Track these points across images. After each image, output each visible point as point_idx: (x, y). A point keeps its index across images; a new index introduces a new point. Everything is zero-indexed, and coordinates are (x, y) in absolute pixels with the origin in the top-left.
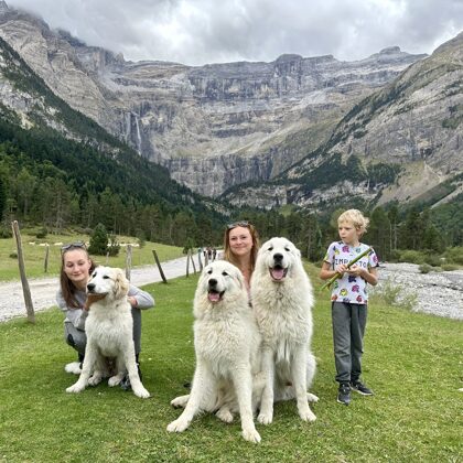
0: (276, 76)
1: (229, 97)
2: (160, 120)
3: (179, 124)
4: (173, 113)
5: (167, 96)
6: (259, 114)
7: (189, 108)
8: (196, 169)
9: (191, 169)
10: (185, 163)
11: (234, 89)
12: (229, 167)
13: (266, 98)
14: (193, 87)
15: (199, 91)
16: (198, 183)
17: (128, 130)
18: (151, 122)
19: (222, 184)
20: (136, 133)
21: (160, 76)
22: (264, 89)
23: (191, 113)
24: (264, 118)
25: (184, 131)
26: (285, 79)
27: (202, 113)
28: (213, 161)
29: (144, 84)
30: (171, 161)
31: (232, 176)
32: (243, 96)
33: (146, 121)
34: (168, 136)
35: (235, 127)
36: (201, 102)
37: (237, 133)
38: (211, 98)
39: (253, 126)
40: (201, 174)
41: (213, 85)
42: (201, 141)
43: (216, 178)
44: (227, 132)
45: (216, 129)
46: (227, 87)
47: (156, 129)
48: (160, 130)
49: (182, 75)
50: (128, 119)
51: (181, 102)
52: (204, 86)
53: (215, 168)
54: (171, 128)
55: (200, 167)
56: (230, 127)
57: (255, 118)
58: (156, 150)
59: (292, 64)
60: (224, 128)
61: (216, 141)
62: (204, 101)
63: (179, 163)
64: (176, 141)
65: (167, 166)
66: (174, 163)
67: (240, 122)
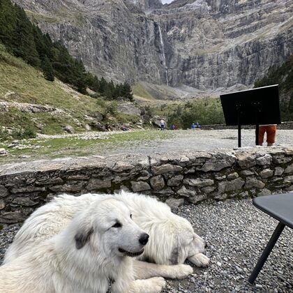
2: (182, 31)
4: (193, 25)
7: (207, 23)
8: (211, 63)
9: (206, 64)
10: (201, 59)
12: (243, 55)
14: (209, 8)
16: (213, 75)
18: (174, 33)
19: (237, 73)
25: (202, 37)
27: (216, 22)
28: (227, 53)
30: (189, 60)
31: (248, 63)
33: (170, 33)
34: (189, 44)
36: (216, 17)
37: (247, 31)
38: (224, 12)
41: (226, 2)
42: (215, 43)
43: (231, 68)
44: (238, 32)
45: (229, 32)
46: (237, 1)
47: (179, 39)
48: (182, 40)
50: (151, 27)
51: (199, 18)
52: (218, 4)
53: (230, 59)
54: (192, 37)
55: (215, 61)
58: (176, 52)
60: (236, 30)
61: (227, 41)
62: (218, 16)
63: (196, 61)
64: (195, 45)
65: (186, 65)
66: (191, 61)
67: (250, 22)
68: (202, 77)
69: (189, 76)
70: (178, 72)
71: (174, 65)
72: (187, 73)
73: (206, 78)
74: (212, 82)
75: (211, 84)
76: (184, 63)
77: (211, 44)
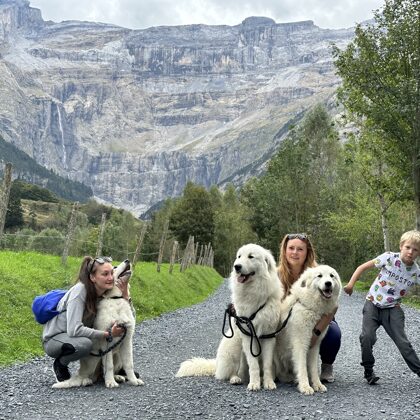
0: (240, 45)
1: (179, 72)
2: (88, 104)
3: (111, 108)
4: (104, 95)
5: (98, 73)
6: (216, 96)
7: (126, 87)
8: (130, 168)
9: (124, 169)
10: (117, 160)
11: (186, 60)
12: (171, 167)
13: (228, 73)
14: (132, 59)
15: (140, 62)
16: (133, 186)
17: (48, 122)
18: (76, 108)
19: (162, 188)
20: (57, 125)
21: (90, 44)
22: (225, 61)
23: (128, 93)
24: (222, 101)
25: (118, 117)
26: (251, 49)
27: (142, 93)
28: (152, 159)
29: (68, 56)
30: (99, 158)
31: (174, 178)
32: (198, 70)
33: (69, 107)
34: (97, 125)
35: (184, 112)
36: (142, 77)
37: (186, 120)
38: (155, 72)
39: (207, 112)
40: (137, 174)
41: (159, 55)
42: (139, 130)
43: (155, 181)
44: (173, 118)
45: (160, 115)
46: (177, 57)
47: (82, 116)
48: (87, 117)
49: (118, 44)
50: (48, 110)
51: (115, 78)
52: (147, 56)
53: (155, 168)
54: (102, 114)
55: (136, 166)
56: (178, 112)
57: (210, 102)
58: (81, 144)
59: (261, 30)
60: (169, 114)
61: (159, 131)
62: (146, 76)
63: (110, 160)
64: (108, 131)
65: (95, 164)
66: (103, 160)
67: (191, 105)
68: (117, 188)
69: (100, 182)
70: (84, 175)
71: (78, 164)
72: (96, 177)
73: (124, 189)
74: (131, 195)
75: (130, 199)
76: (92, 162)
77: (133, 131)
